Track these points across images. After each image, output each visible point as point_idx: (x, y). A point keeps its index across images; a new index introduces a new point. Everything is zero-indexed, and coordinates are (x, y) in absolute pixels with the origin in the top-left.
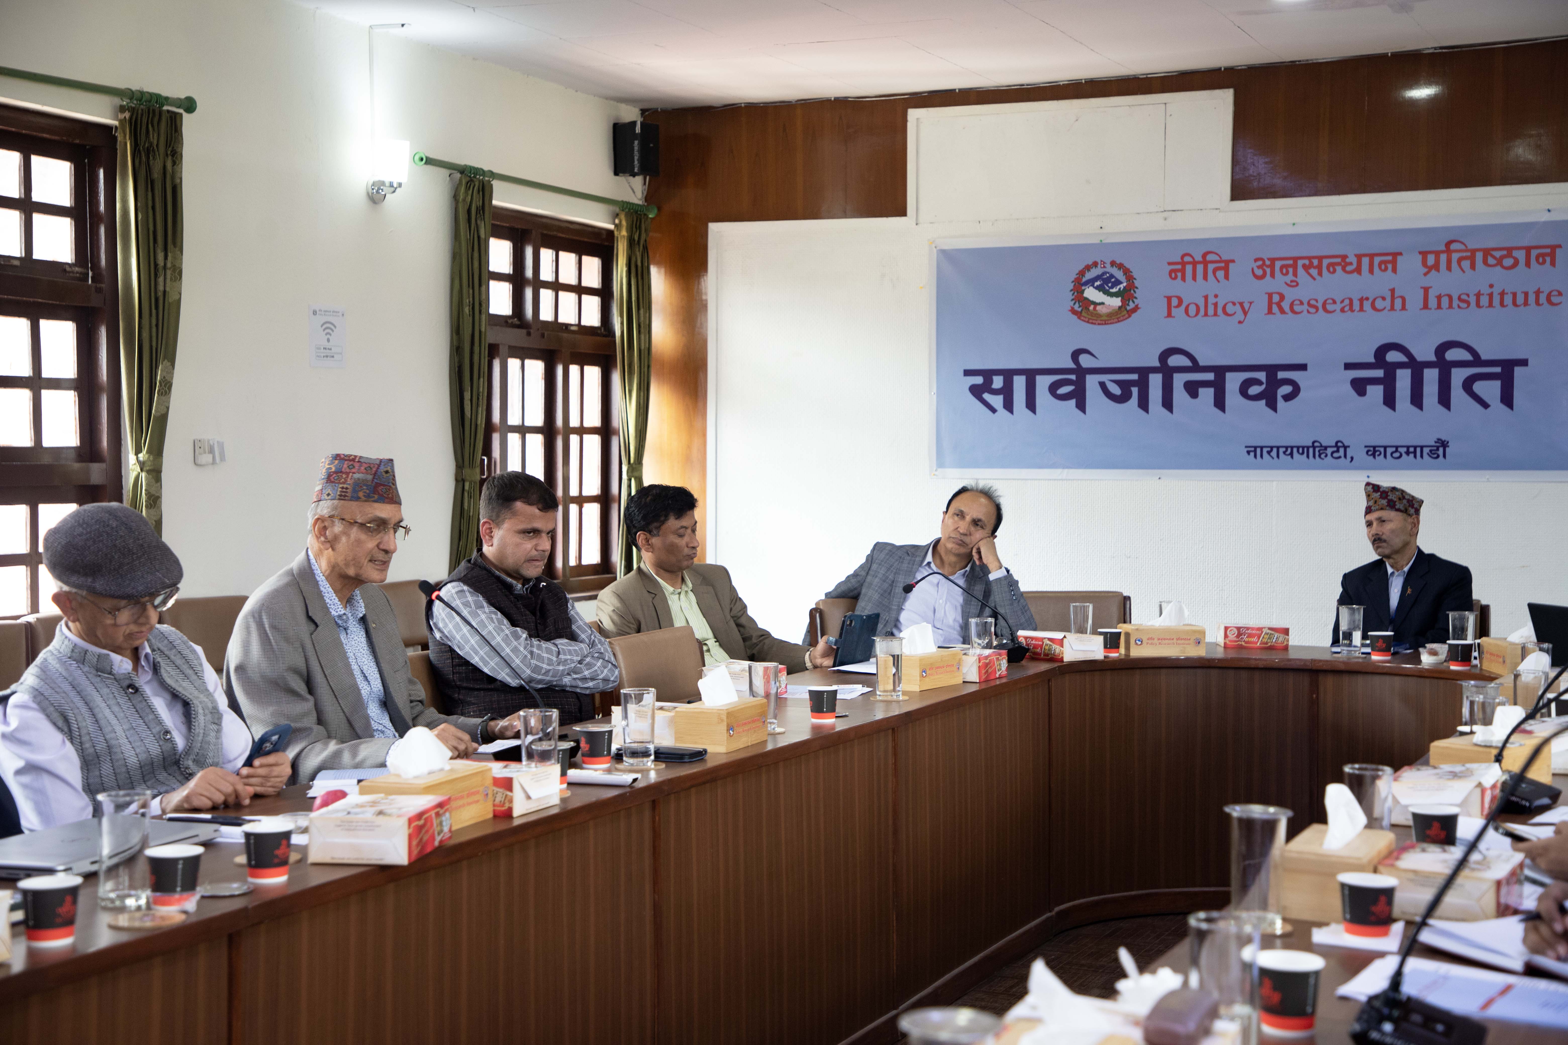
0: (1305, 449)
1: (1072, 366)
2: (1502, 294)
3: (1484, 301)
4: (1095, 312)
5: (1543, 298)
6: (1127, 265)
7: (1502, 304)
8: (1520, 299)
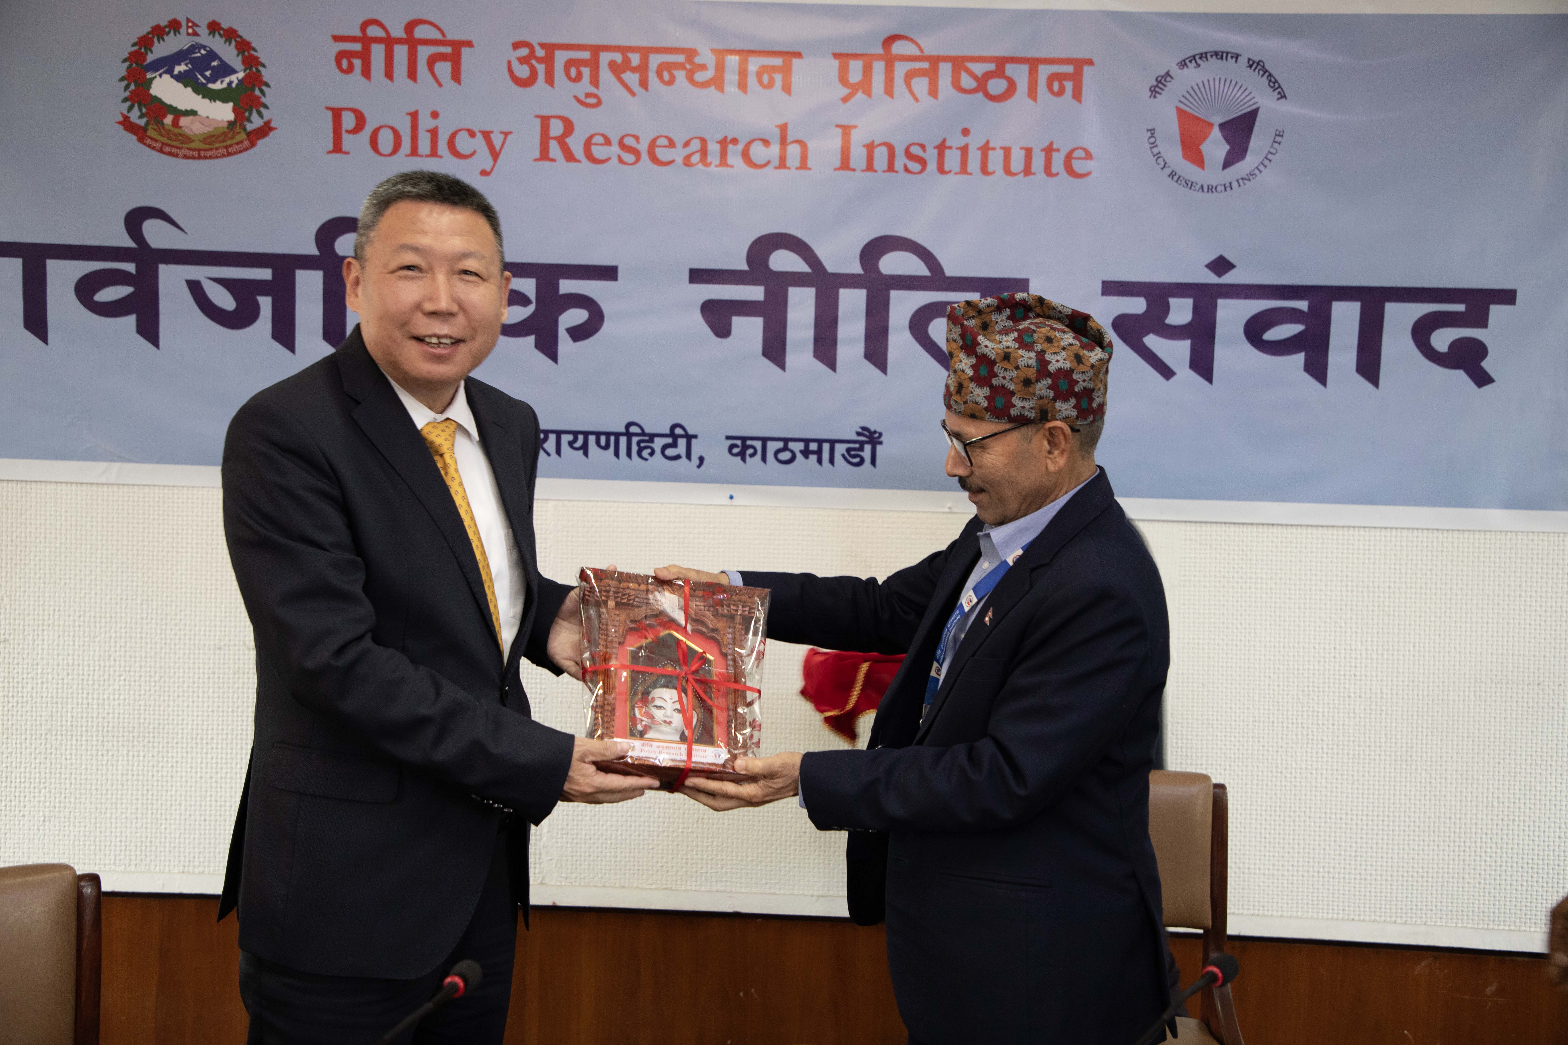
0: (612, 438)
1: (129, 243)
2: (985, 149)
3: (952, 159)
4: (176, 131)
5: (1058, 163)
6: (245, 33)
7: (985, 171)
8: (1017, 161)
